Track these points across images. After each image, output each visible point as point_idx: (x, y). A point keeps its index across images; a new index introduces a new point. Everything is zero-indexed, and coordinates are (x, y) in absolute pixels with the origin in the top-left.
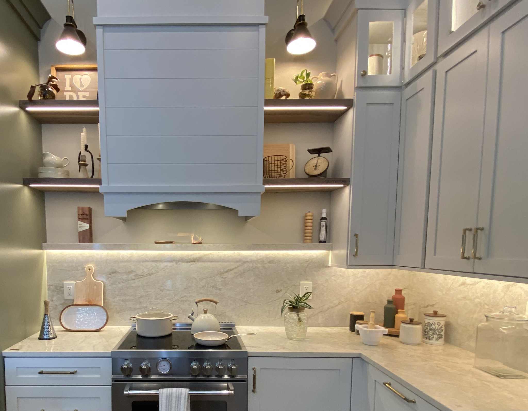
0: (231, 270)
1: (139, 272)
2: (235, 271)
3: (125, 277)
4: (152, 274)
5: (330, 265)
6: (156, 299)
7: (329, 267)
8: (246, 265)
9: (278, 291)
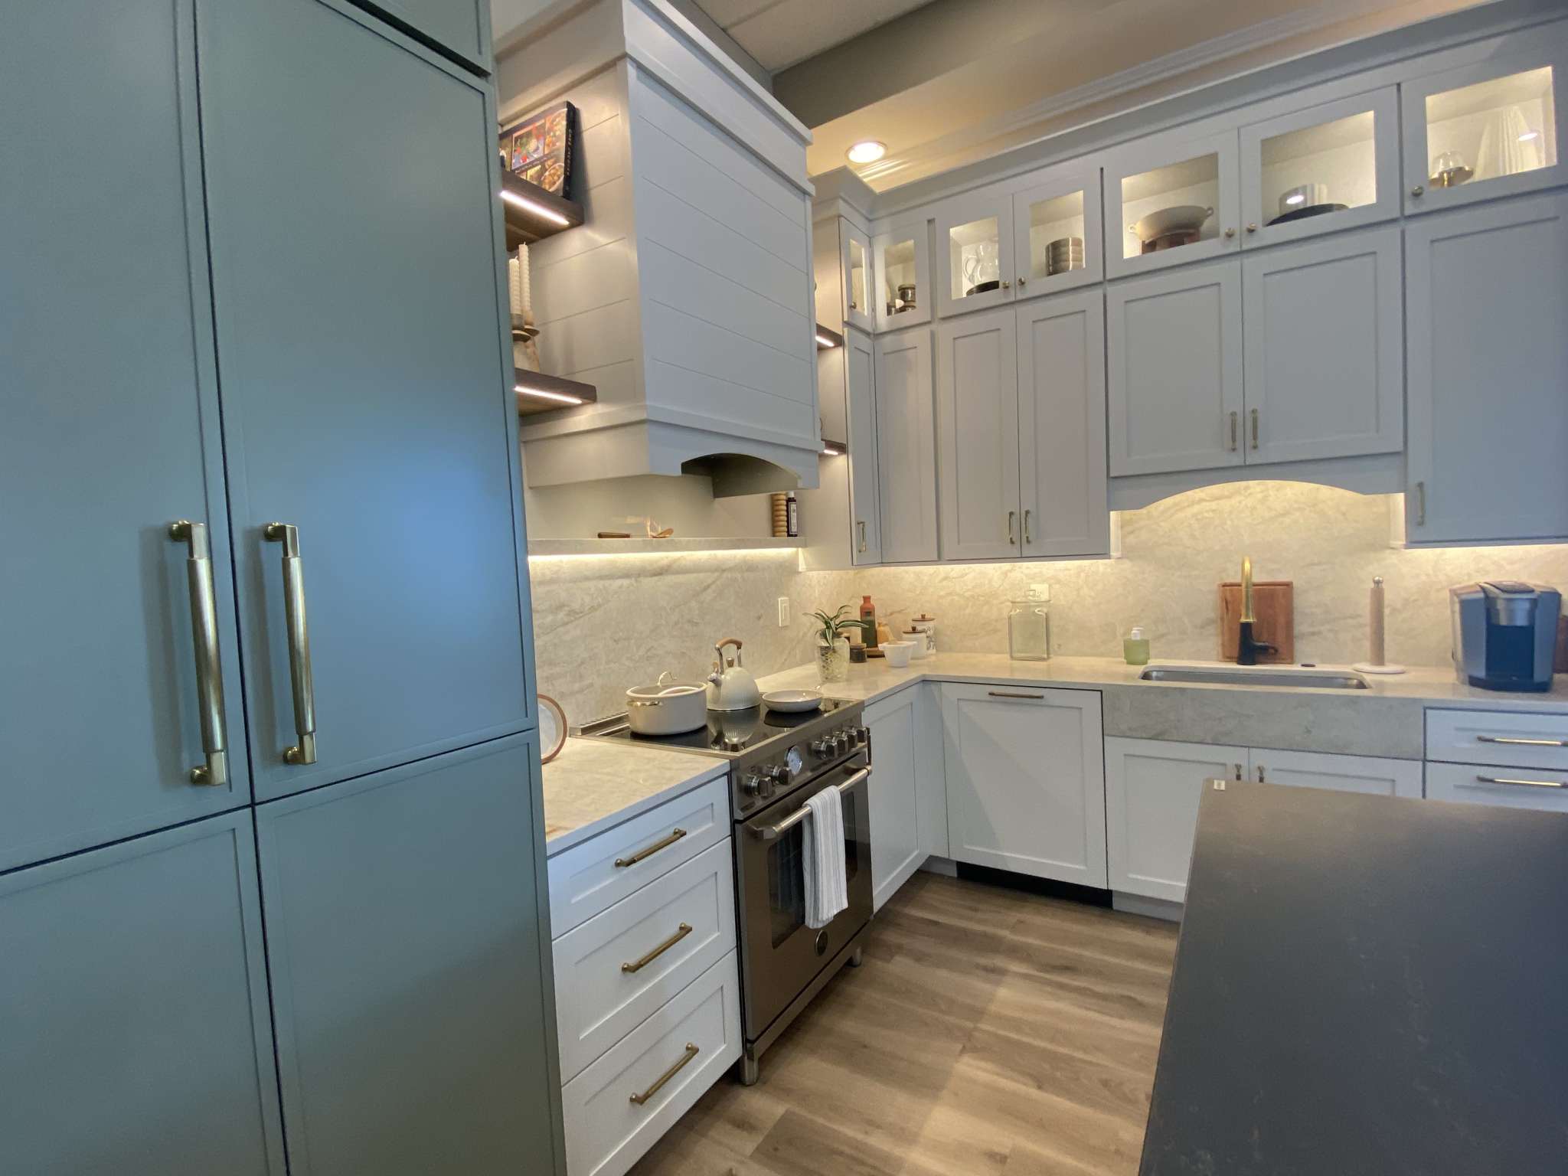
0: (708, 586)
1: (576, 606)
2: (713, 587)
3: (550, 618)
4: (600, 606)
5: (800, 570)
6: (608, 662)
7: (801, 573)
8: (725, 575)
9: (759, 618)
